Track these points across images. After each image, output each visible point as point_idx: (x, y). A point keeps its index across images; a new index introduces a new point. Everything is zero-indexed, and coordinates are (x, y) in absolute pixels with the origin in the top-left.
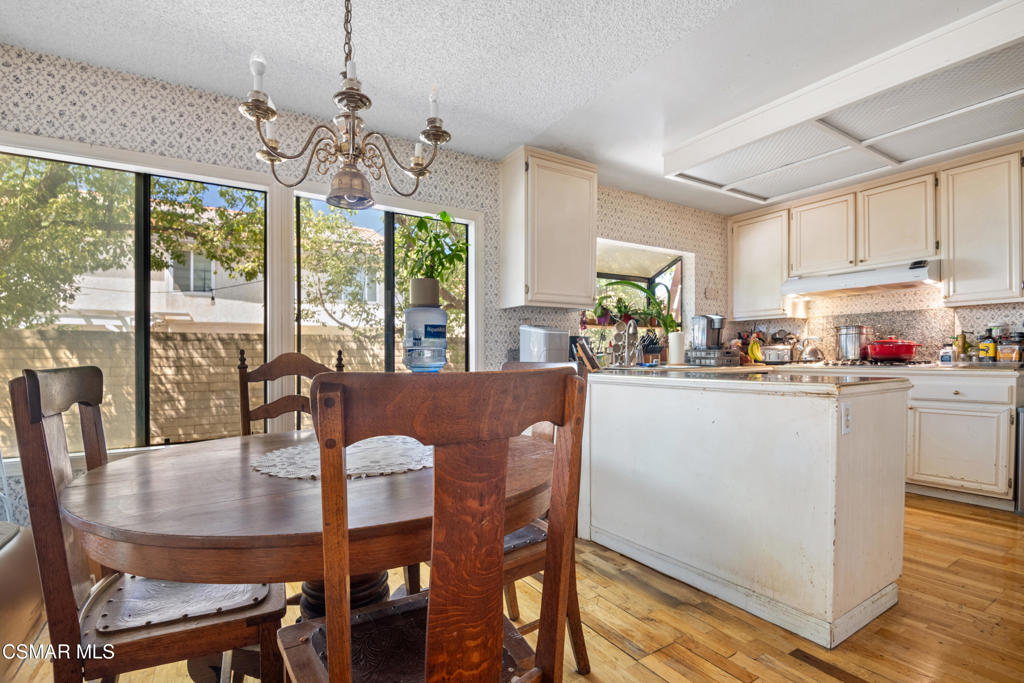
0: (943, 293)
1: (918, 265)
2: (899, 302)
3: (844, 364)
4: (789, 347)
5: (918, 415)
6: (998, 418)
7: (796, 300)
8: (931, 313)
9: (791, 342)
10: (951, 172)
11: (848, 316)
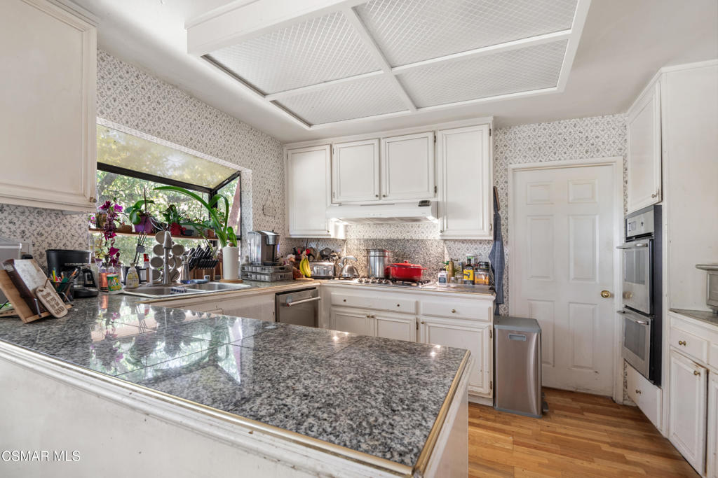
0: (439, 228)
1: (424, 203)
2: (409, 232)
3: (373, 282)
4: (332, 264)
5: (427, 328)
6: (482, 332)
7: (337, 224)
8: (430, 242)
9: (334, 258)
10: (444, 132)
11: (374, 240)
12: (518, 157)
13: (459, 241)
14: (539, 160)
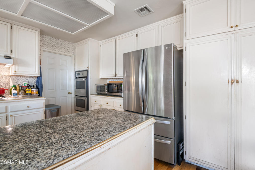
12: (45, 46)
13: (19, 76)
14: (52, 50)
